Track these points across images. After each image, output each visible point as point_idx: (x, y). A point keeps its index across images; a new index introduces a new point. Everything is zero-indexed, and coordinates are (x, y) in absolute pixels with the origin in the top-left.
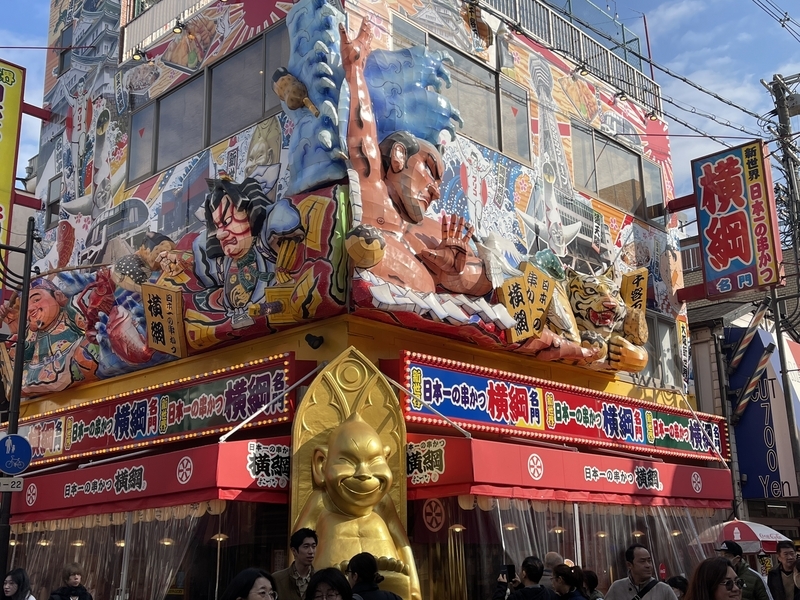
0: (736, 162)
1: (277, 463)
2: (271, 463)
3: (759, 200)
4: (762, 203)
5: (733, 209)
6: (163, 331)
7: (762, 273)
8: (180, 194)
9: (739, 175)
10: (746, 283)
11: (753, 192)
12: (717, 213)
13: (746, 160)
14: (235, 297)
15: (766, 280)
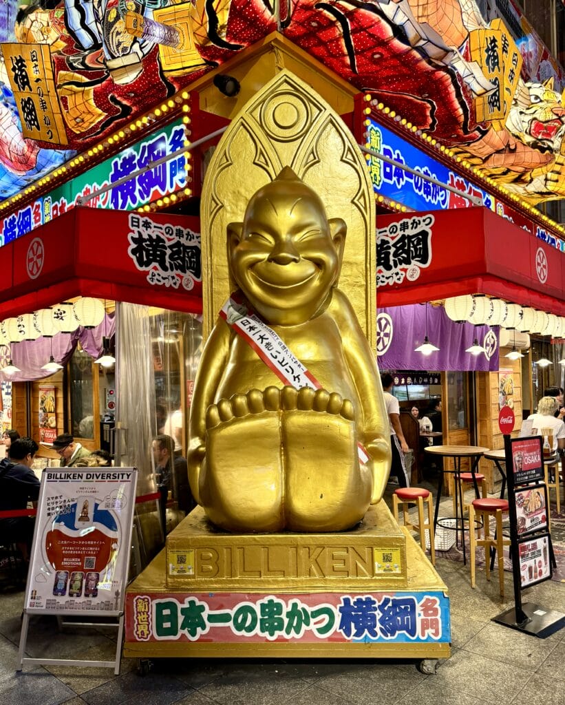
1: (178, 252)
2: (168, 252)
6: (34, 110)
14: (116, 40)
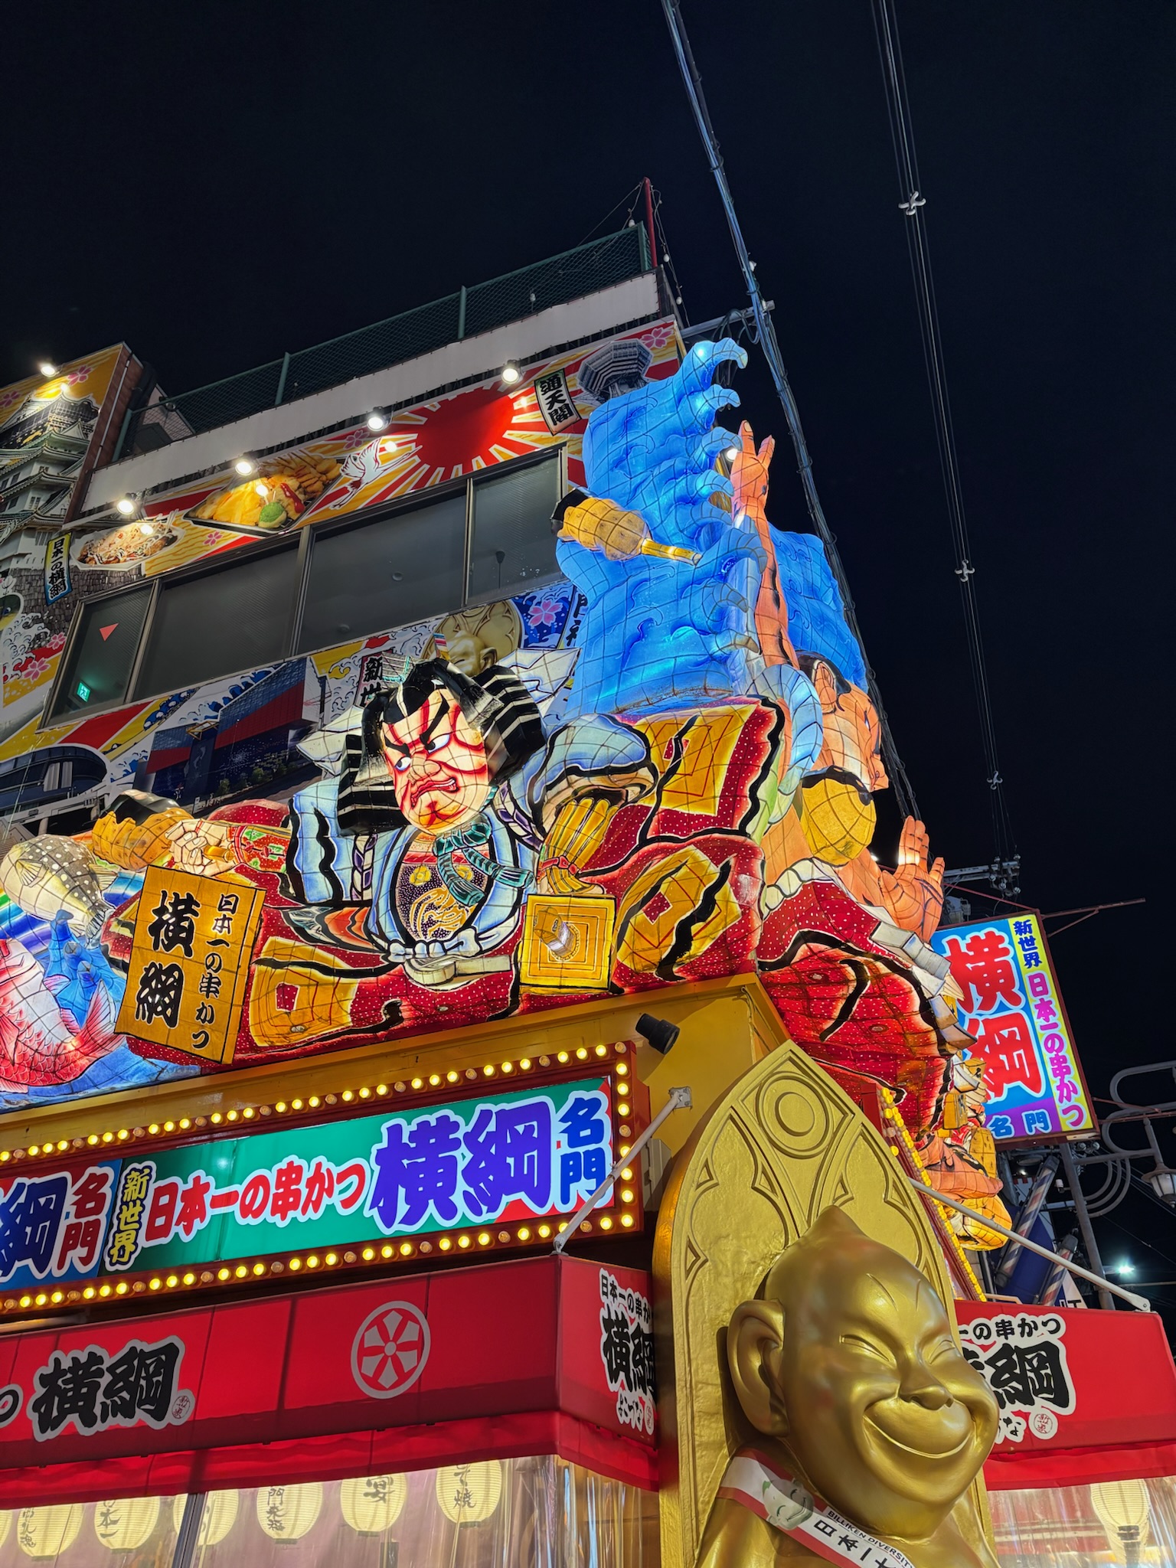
0: (1001, 940)
1: (639, 1349)
2: (631, 1347)
3: (1046, 998)
4: (1050, 1002)
5: (1003, 1007)
6: (179, 989)
7: (1065, 1112)
8: (209, 734)
9: (1009, 958)
10: (1039, 1126)
11: (1033, 986)
12: (976, 1011)
13: (1016, 938)
14: (424, 916)
15: (1075, 1124)
